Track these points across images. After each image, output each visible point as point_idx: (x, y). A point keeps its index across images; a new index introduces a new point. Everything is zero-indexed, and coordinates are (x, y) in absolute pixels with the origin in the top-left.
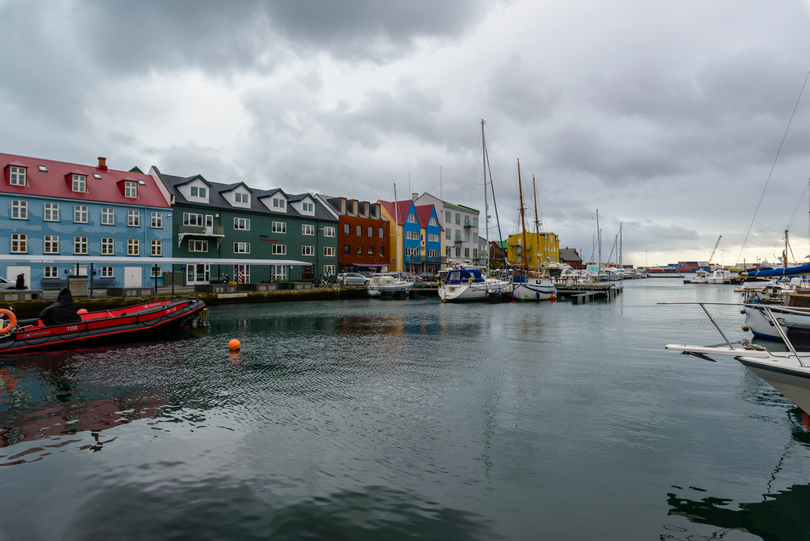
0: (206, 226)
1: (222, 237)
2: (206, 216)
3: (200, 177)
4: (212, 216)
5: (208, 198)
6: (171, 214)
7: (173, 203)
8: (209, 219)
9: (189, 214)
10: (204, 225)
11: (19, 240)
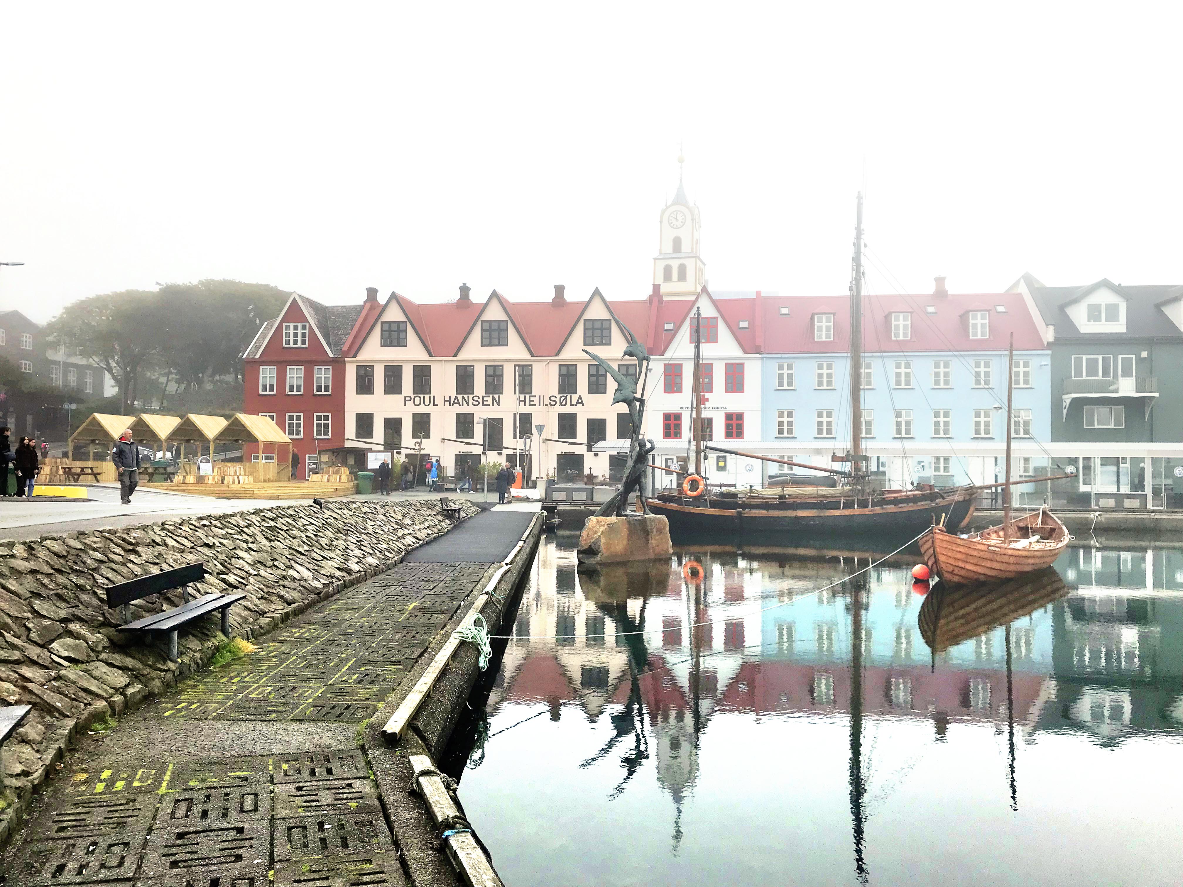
0: (1120, 378)
1: (1154, 397)
2: (1120, 357)
3: (1106, 284)
4: (1134, 356)
5: (1125, 323)
6: (1047, 361)
7: (1051, 339)
8: (1127, 363)
9: (1084, 357)
10: (1115, 376)
11: (825, 419)
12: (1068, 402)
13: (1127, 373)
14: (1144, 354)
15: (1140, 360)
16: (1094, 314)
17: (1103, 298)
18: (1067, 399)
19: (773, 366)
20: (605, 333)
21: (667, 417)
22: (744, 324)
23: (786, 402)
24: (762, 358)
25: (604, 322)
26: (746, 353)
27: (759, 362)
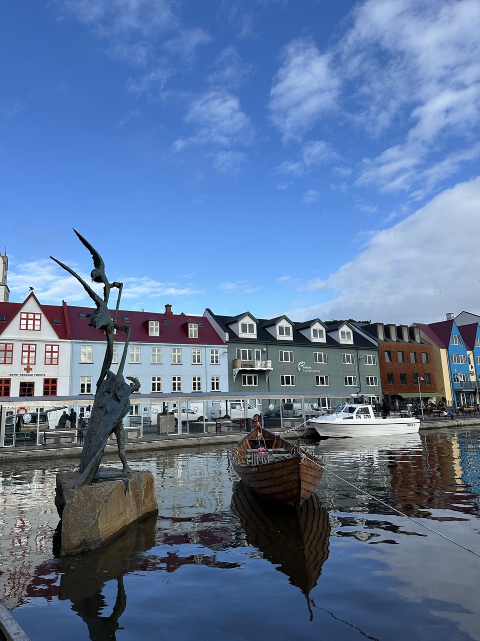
0: (256, 360)
1: (270, 370)
2: (255, 350)
4: (260, 350)
5: (256, 334)
6: (226, 350)
7: (227, 340)
8: (258, 352)
9: (241, 350)
12: (237, 372)
13: (258, 358)
15: (263, 352)
16: (244, 328)
17: (247, 320)
19: (79, 347)
22: (57, 321)
24: (72, 342)
26: (60, 338)
27: (70, 345)
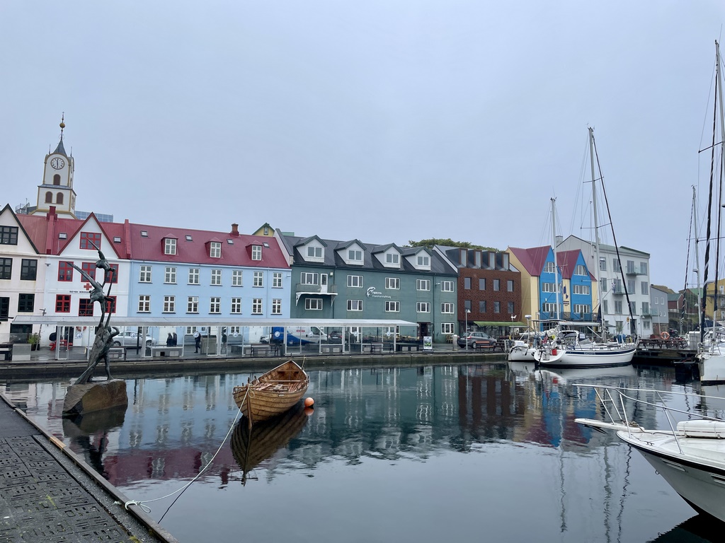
0: (321, 285)
1: (335, 295)
2: (321, 274)
3: (316, 237)
4: (327, 274)
5: (324, 257)
6: (290, 274)
7: (292, 263)
8: (324, 278)
9: (306, 274)
10: (319, 284)
11: (169, 302)
12: (299, 296)
13: (324, 282)
14: (332, 274)
15: (330, 276)
16: (311, 252)
17: (315, 244)
18: (299, 295)
19: (138, 268)
20: (13, 236)
21: (59, 297)
22: (118, 240)
23: (145, 290)
24: (131, 262)
25: (12, 229)
26: (120, 258)
27: (129, 264)
